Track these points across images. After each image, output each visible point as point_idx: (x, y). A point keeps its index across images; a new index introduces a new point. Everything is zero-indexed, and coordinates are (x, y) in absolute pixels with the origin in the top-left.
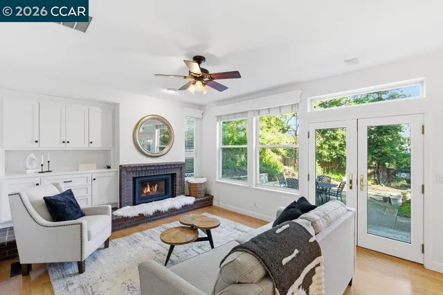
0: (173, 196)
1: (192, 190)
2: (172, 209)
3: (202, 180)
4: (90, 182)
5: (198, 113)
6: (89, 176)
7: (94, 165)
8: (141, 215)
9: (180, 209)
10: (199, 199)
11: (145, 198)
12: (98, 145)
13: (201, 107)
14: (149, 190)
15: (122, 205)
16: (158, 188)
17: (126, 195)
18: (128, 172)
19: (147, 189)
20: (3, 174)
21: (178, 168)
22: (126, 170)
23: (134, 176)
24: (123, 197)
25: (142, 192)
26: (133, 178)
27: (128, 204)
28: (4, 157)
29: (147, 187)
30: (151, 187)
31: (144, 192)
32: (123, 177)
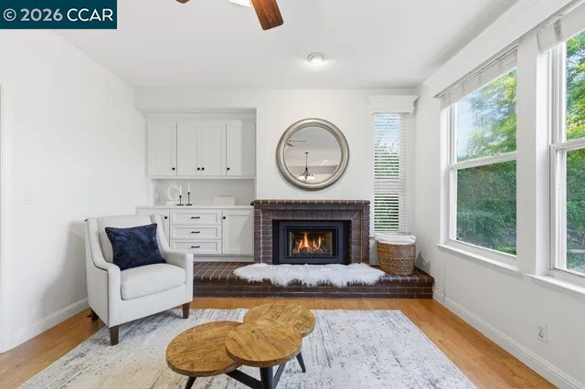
0: (347, 261)
1: (385, 257)
2: (324, 285)
3: (407, 240)
4: (219, 222)
5: (406, 102)
6: (219, 212)
7: (232, 200)
8: (267, 282)
9: (342, 289)
10: (391, 278)
11: (295, 256)
12: (237, 172)
13: (413, 89)
14: (306, 245)
15: (257, 260)
16: (323, 243)
17: (262, 245)
18: (264, 211)
19: (303, 243)
20: (151, 203)
21: (355, 211)
22: (261, 207)
23: (276, 218)
24: (257, 248)
25: (295, 246)
26: (273, 221)
27: (265, 261)
28: (152, 186)
29: (303, 239)
30: (310, 239)
31: (297, 246)
32: (257, 217)
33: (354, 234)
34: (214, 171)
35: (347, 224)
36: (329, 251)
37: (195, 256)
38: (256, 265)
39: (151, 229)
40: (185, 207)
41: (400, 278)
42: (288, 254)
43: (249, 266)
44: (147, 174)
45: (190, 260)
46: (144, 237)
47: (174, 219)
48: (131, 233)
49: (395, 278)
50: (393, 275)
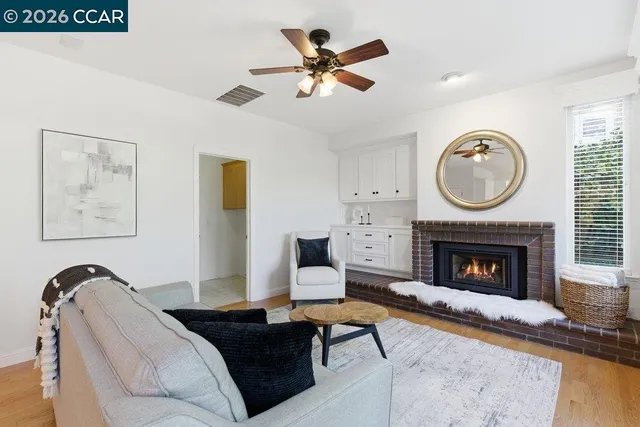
4: (387, 239)
6: (387, 231)
7: (401, 220)
10: (570, 325)
12: (405, 194)
14: (476, 269)
15: (415, 278)
16: (499, 271)
17: (420, 265)
18: (422, 232)
19: (472, 269)
20: (343, 222)
21: (532, 236)
22: (419, 227)
23: (435, 239)
24: (415, 266)
25: (461, 270)
26: (432, 242)
27: (425, 280)
28: (345, 208)
29: (472, 264)
30: (480, 266)
31: (465, 270)
32: (415, 237)
33: (532, 264)
34: (387, 194)
35: (523, 251)
36: (502, 281)
37: (347, 264)
38: (415, 283)
39: (325, 242)
40: (365, 225)
41: (585, 328)
42: (451, 277)
43: (407, 283)
44: (339, 199)
45: (342, 267)
46: (318, 246)
47: (354, 235)
48: (310, 243)
49: (574, 326)
50: (574, 322)
